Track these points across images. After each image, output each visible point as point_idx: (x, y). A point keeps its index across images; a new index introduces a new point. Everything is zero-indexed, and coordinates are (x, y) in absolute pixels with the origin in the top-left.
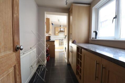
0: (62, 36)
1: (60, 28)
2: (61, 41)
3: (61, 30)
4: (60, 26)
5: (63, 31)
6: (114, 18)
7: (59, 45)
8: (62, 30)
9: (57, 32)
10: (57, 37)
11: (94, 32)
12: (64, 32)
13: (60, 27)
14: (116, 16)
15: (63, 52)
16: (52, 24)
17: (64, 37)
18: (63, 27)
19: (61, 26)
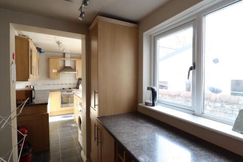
0: (68, 79)
1: (64, 61)
2: (65, 93)
3: (66, 65)
4: (62, 55)
5: (70, 67)
6: (191, 69)
7: (62, 103)
8: (68, 64)
9: (54, 71)
10: (56, 82)
11: (148, 89)
12: (75, 70)
13: (64, 59)
14: (194, 64)
15: (73, 125)
16: (39, 50)
17: (76, 82)
18: (71, 58)
19: (64, 54)
